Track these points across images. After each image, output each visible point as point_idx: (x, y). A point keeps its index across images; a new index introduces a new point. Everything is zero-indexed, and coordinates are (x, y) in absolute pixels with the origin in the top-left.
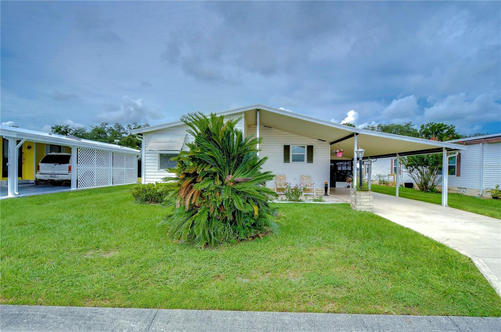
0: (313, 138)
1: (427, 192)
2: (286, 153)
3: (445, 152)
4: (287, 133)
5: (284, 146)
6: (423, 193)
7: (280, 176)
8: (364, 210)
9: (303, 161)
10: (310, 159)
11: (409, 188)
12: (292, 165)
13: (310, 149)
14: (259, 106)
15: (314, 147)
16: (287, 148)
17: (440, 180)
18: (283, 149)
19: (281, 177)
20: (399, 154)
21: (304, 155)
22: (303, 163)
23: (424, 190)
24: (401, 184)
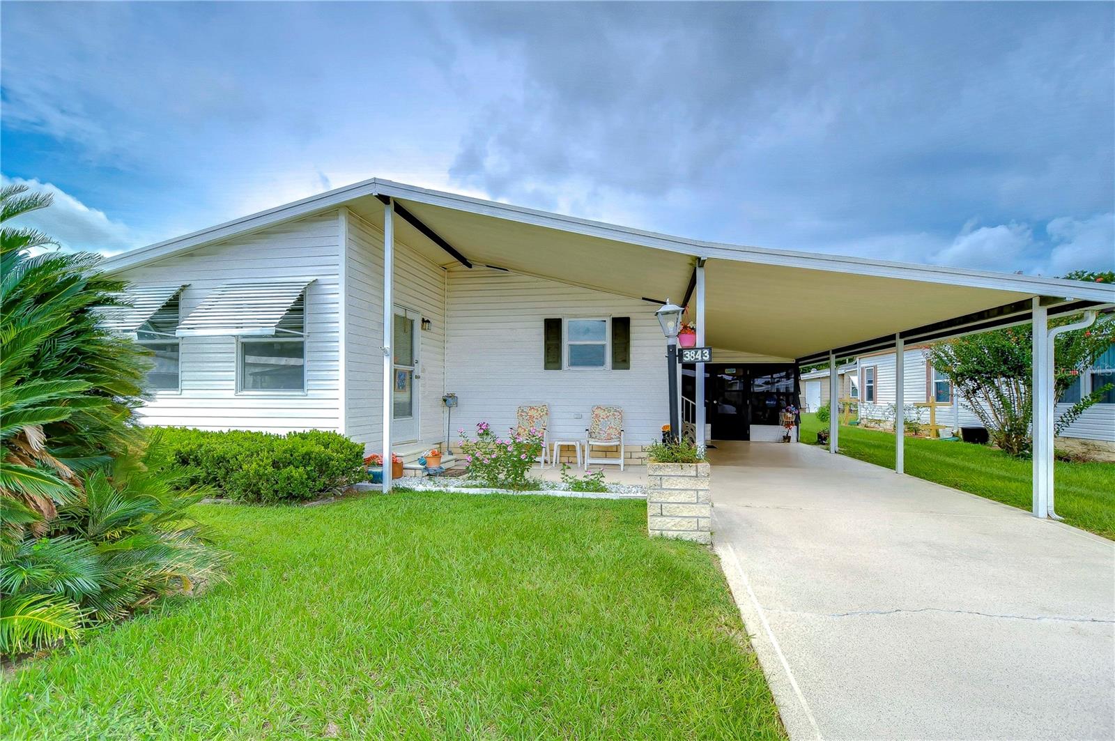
0: (630, 296)
1: (1023, 456)
2: (548, 343)
3: (1040, 316)
4: (553, 284)
5: (546, 321)
6: (1009, 459)
7: (531, 408)
8: (675, 534)
9: (601, 363)
10: (622, 358)
11: (974, 442)
12: (569, 374)
13: (621, 327)
14: (378, 186)
15: (632, 323)
16: (553, 328)
17: (1065, 419)
18: (542, 330)
19: (532, 413)
20: (903, 335)
21: (603, 346)
22: (601, 368)
23: (1012, 449)
24: (955, 431)
